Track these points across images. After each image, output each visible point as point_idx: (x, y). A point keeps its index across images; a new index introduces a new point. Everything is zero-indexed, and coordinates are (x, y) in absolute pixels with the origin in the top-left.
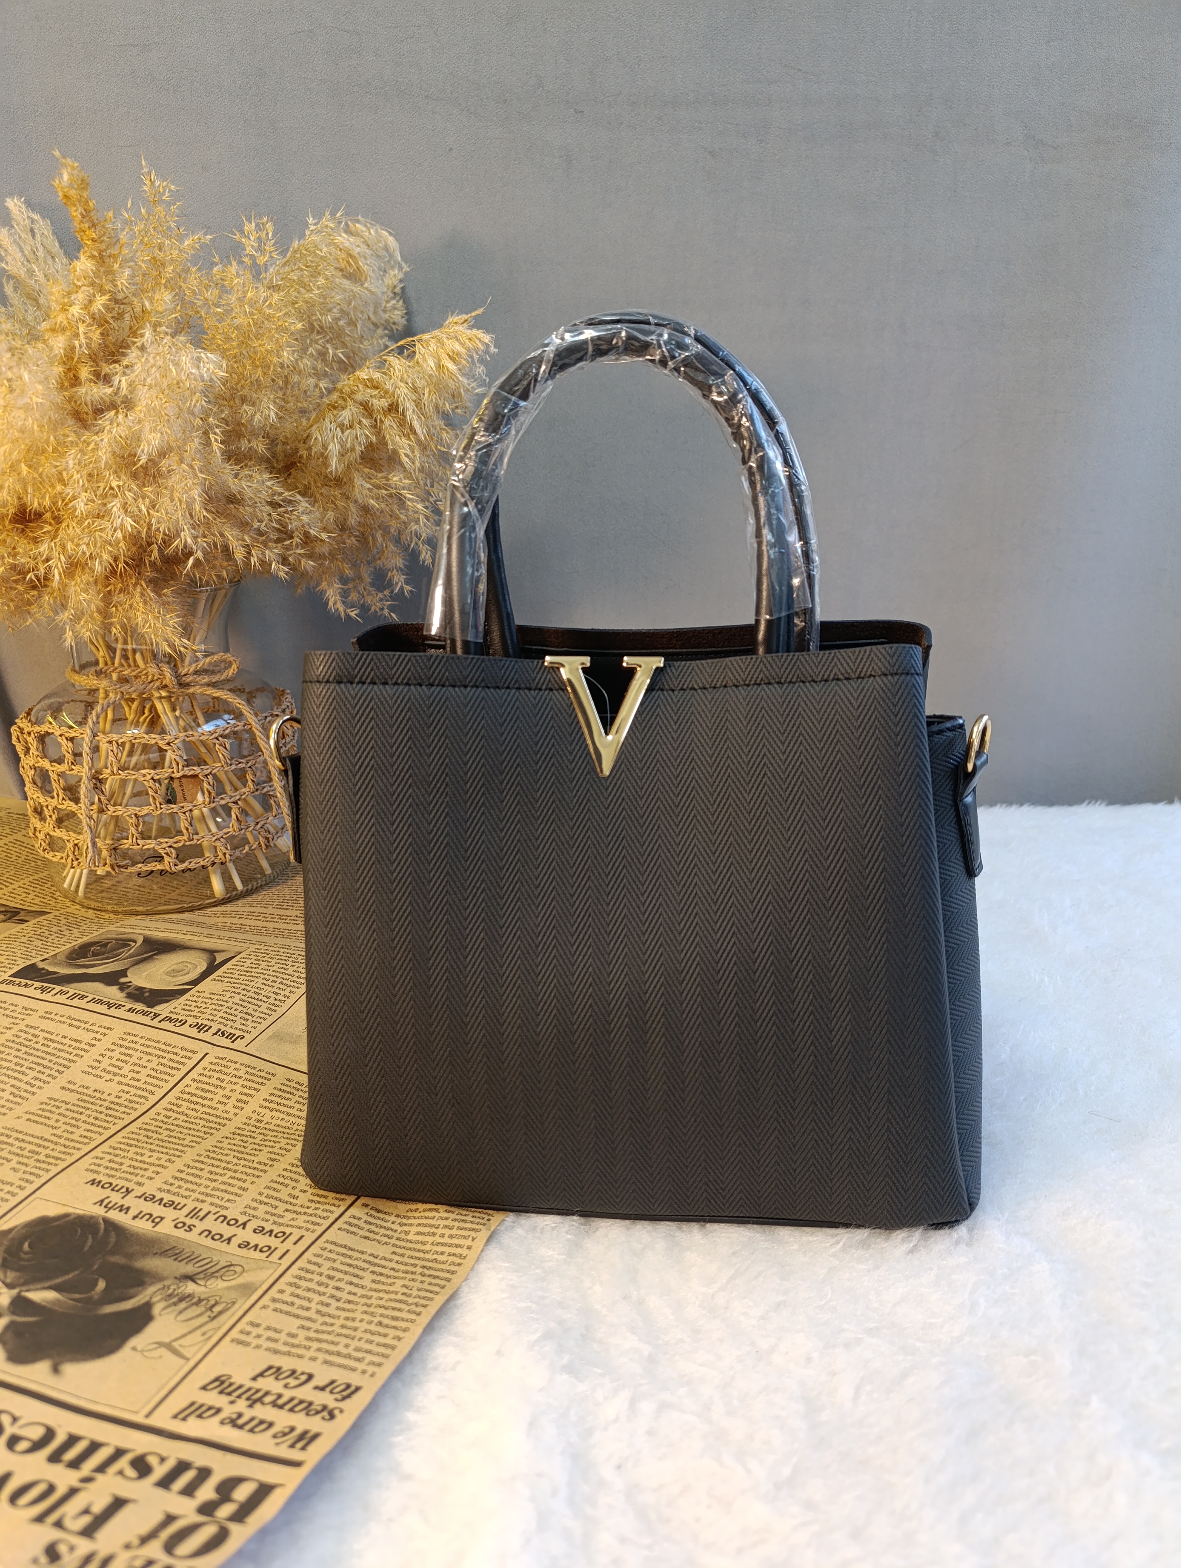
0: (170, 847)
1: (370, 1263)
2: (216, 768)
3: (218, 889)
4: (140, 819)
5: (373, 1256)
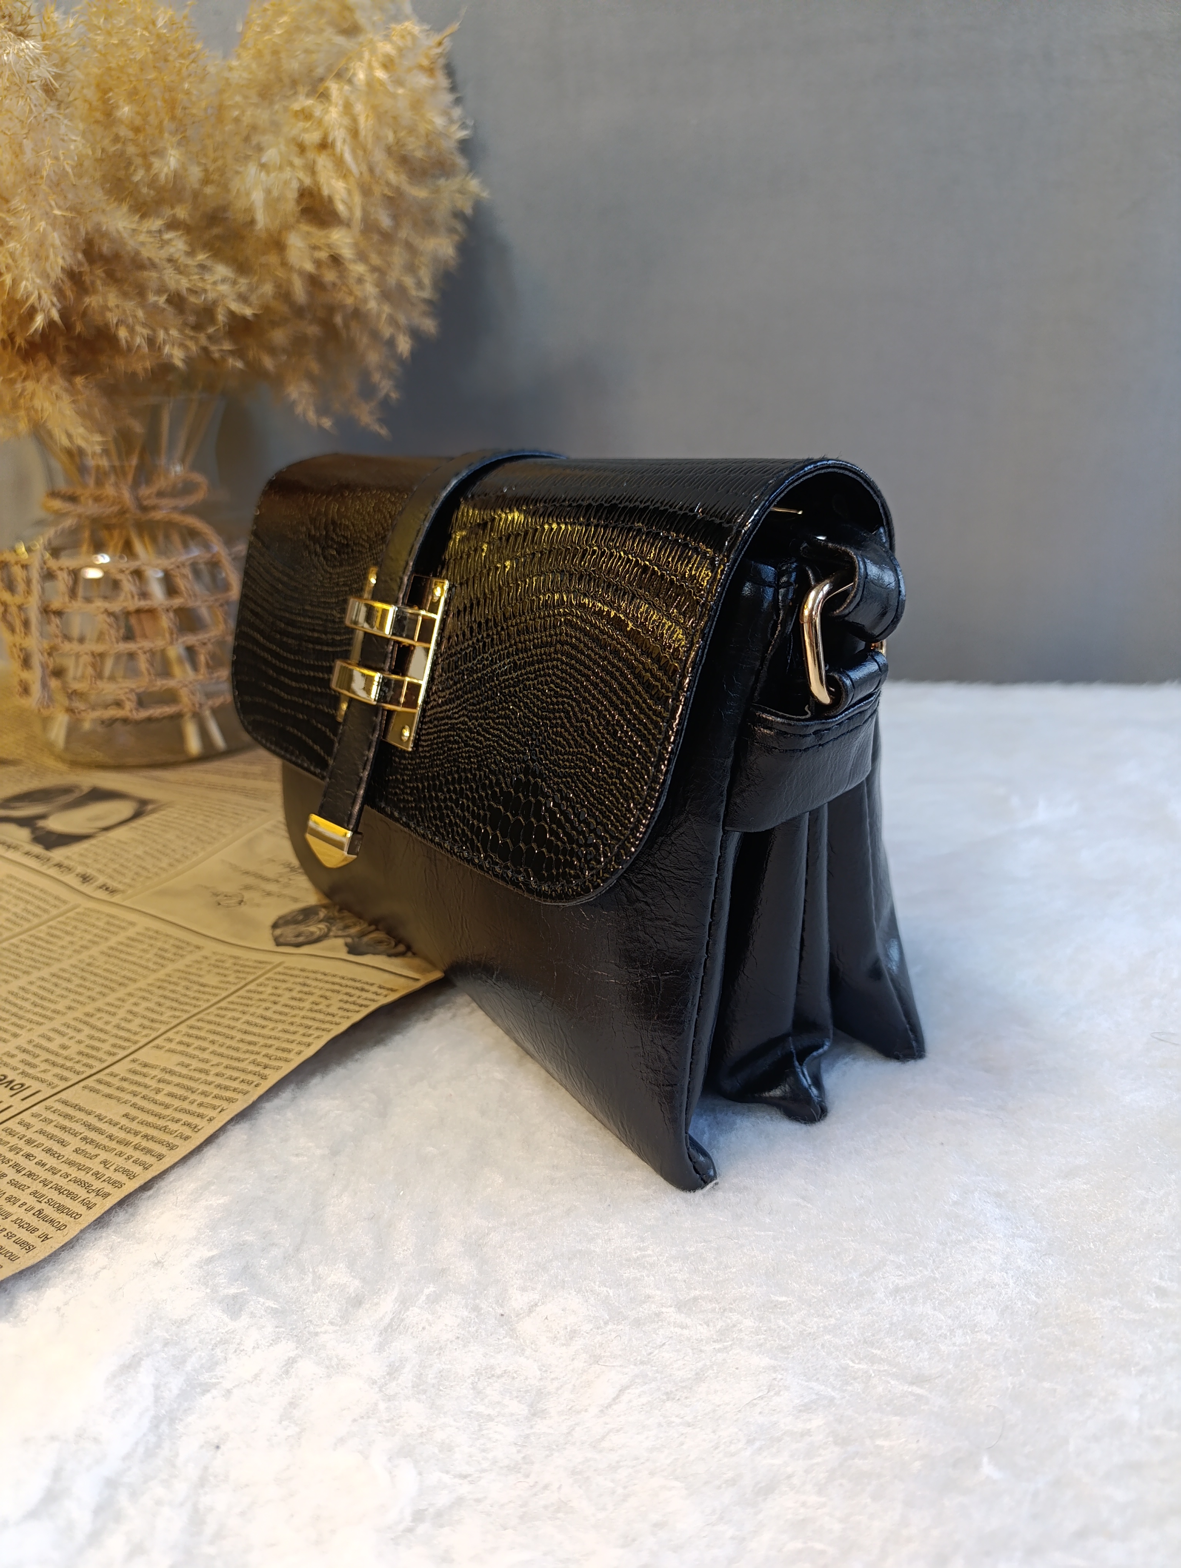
0: (130, 690)
1: (89, 1126)
2: (177, 602)
3: (194, 745)
4: (98, 659)
5: (100, 1118)
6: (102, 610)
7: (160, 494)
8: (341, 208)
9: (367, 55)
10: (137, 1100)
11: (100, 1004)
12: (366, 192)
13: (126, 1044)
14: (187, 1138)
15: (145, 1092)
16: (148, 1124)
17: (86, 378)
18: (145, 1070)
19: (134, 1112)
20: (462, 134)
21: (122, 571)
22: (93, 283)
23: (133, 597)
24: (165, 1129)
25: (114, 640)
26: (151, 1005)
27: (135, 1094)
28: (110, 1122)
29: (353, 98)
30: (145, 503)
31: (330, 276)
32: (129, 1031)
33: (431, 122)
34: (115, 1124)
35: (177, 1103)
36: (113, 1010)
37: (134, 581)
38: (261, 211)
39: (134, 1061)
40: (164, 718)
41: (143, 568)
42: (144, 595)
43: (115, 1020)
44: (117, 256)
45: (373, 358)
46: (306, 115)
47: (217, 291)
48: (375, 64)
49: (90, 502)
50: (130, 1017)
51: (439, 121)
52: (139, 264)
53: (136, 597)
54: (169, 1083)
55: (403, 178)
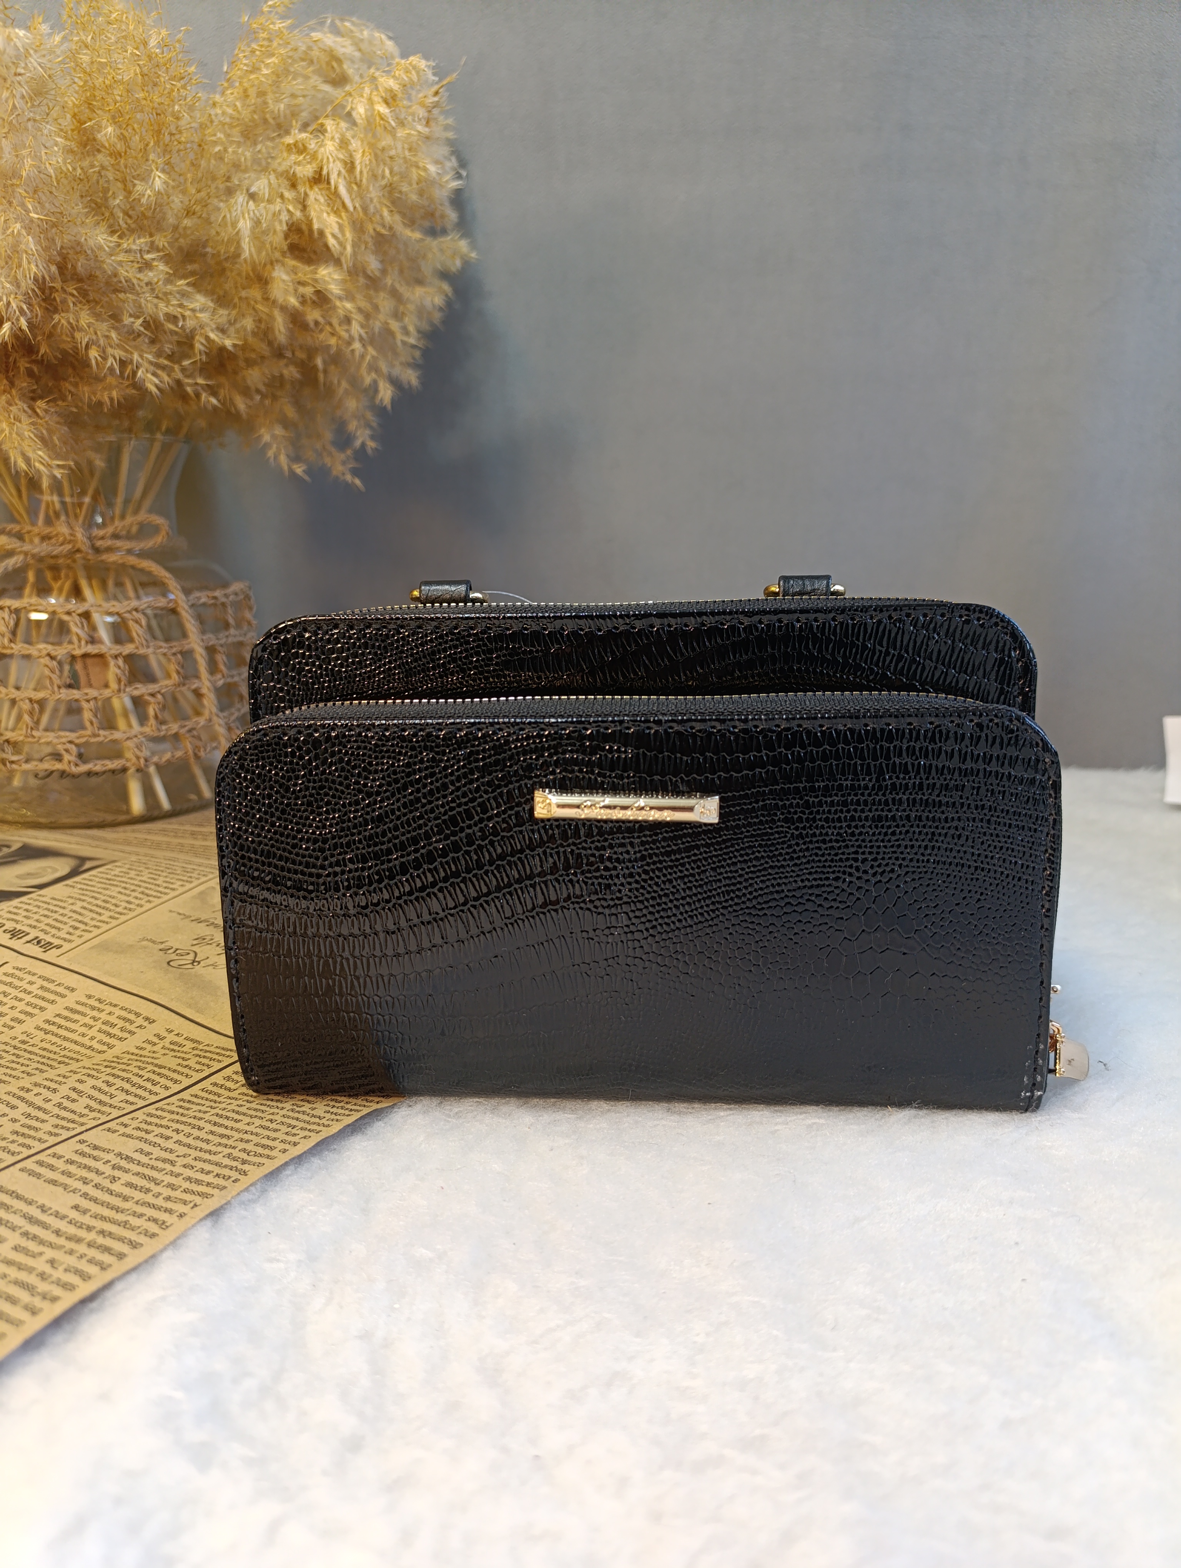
0: (70, 742)
1: (31, 1220)
2: (128, 649)
3: (137, 804)
4: (36, 706)
5: (43, 1209)
6: (45, 652)
7: (116, 536)
8: (331, 242)
9: (367, 90)
10: (89, 1189)
11: (38, 1078)
12: (358, 228)
13: (71, 1125)
14: (153, 1235)
15: (98, 1179)
16: (103, 1218)
17: (48, 402)
18: (96, 1153)
19: (85, 1204)
20: (455, 184)
21: (69, 613)
22: (64, 301)
23: (80, 640)
24: (125, 1224)
25: (56, 689)
26: (99, 1083)
27: (85, 1181)
28: (57, 1215)
29: (348, 135)
30: (99, 543)
31: (313, 315)
32: (73, 1112)
33: (425, 170)
34: (63, 1217)
35: (138, 1195)
36: (53, 1085)
37: (82, 623)
38: (247, 240)
39: (82, 1142)
40: (104, 772)
41: (92, 610)
42: (93, 641)
43: (56, 1098)
44: (91, 277)
45: (352, 404)
46: (300, 149)
47: (197, 318)
48: (376, 99)
49: (37, 540)
50: (74, 1095)
51: (432, 169)
52: (114, 286)
53: (83, 643)
54: (127, 1171)
55: (397, 218)
